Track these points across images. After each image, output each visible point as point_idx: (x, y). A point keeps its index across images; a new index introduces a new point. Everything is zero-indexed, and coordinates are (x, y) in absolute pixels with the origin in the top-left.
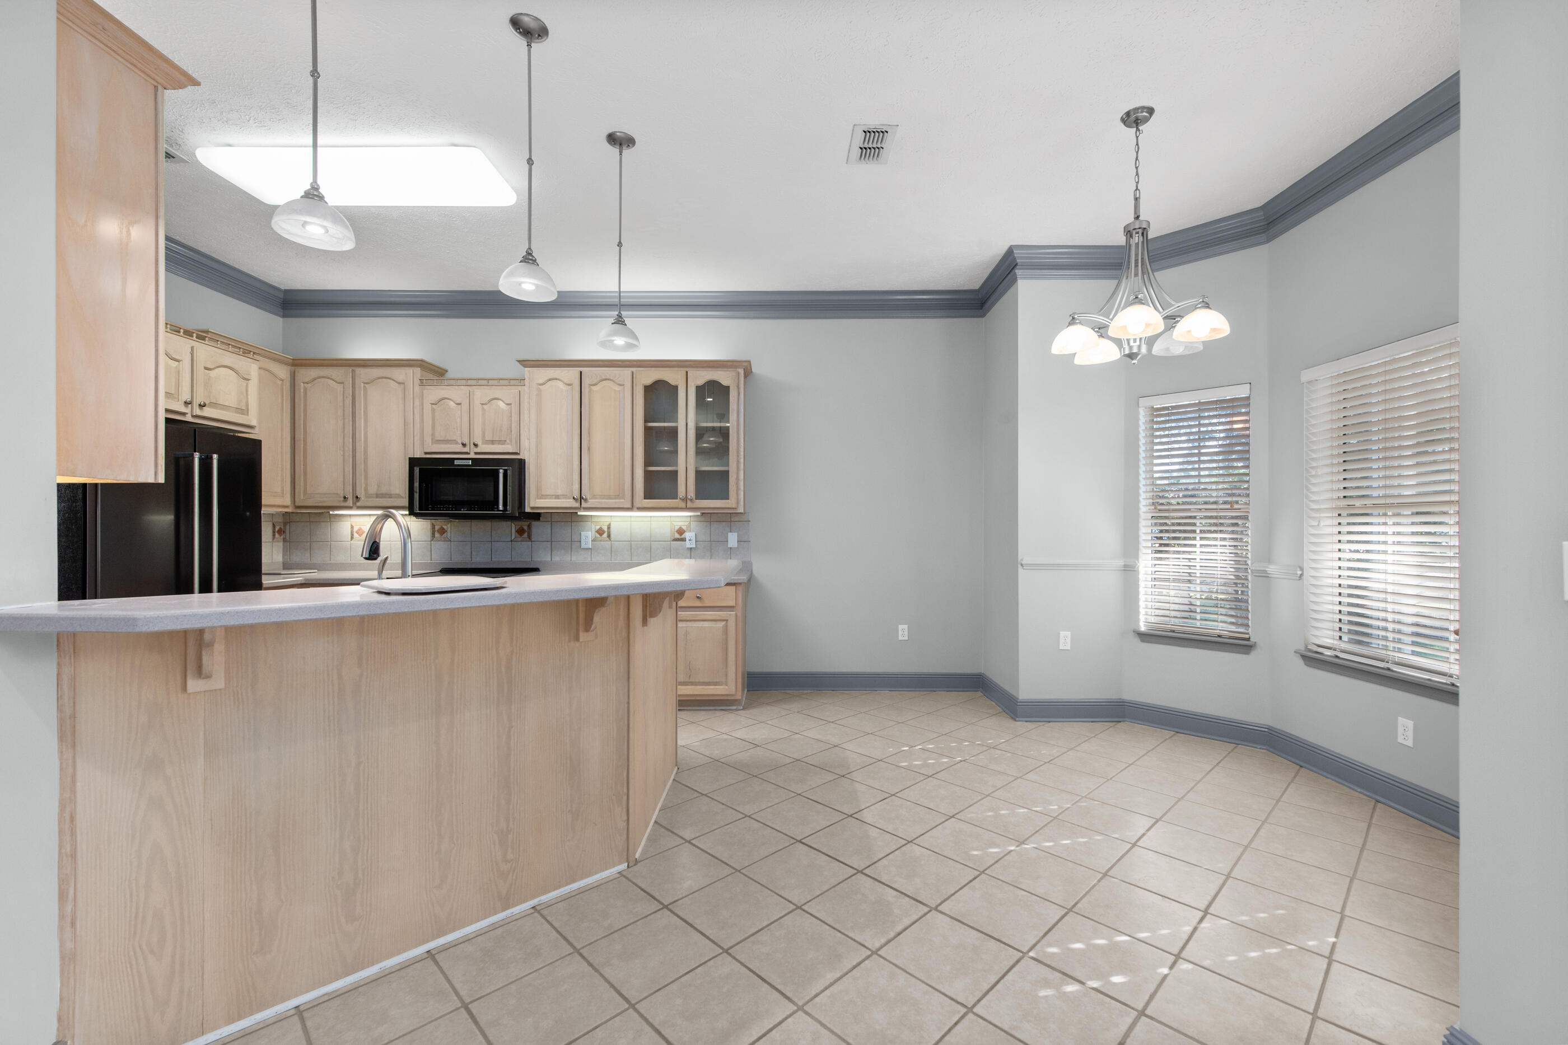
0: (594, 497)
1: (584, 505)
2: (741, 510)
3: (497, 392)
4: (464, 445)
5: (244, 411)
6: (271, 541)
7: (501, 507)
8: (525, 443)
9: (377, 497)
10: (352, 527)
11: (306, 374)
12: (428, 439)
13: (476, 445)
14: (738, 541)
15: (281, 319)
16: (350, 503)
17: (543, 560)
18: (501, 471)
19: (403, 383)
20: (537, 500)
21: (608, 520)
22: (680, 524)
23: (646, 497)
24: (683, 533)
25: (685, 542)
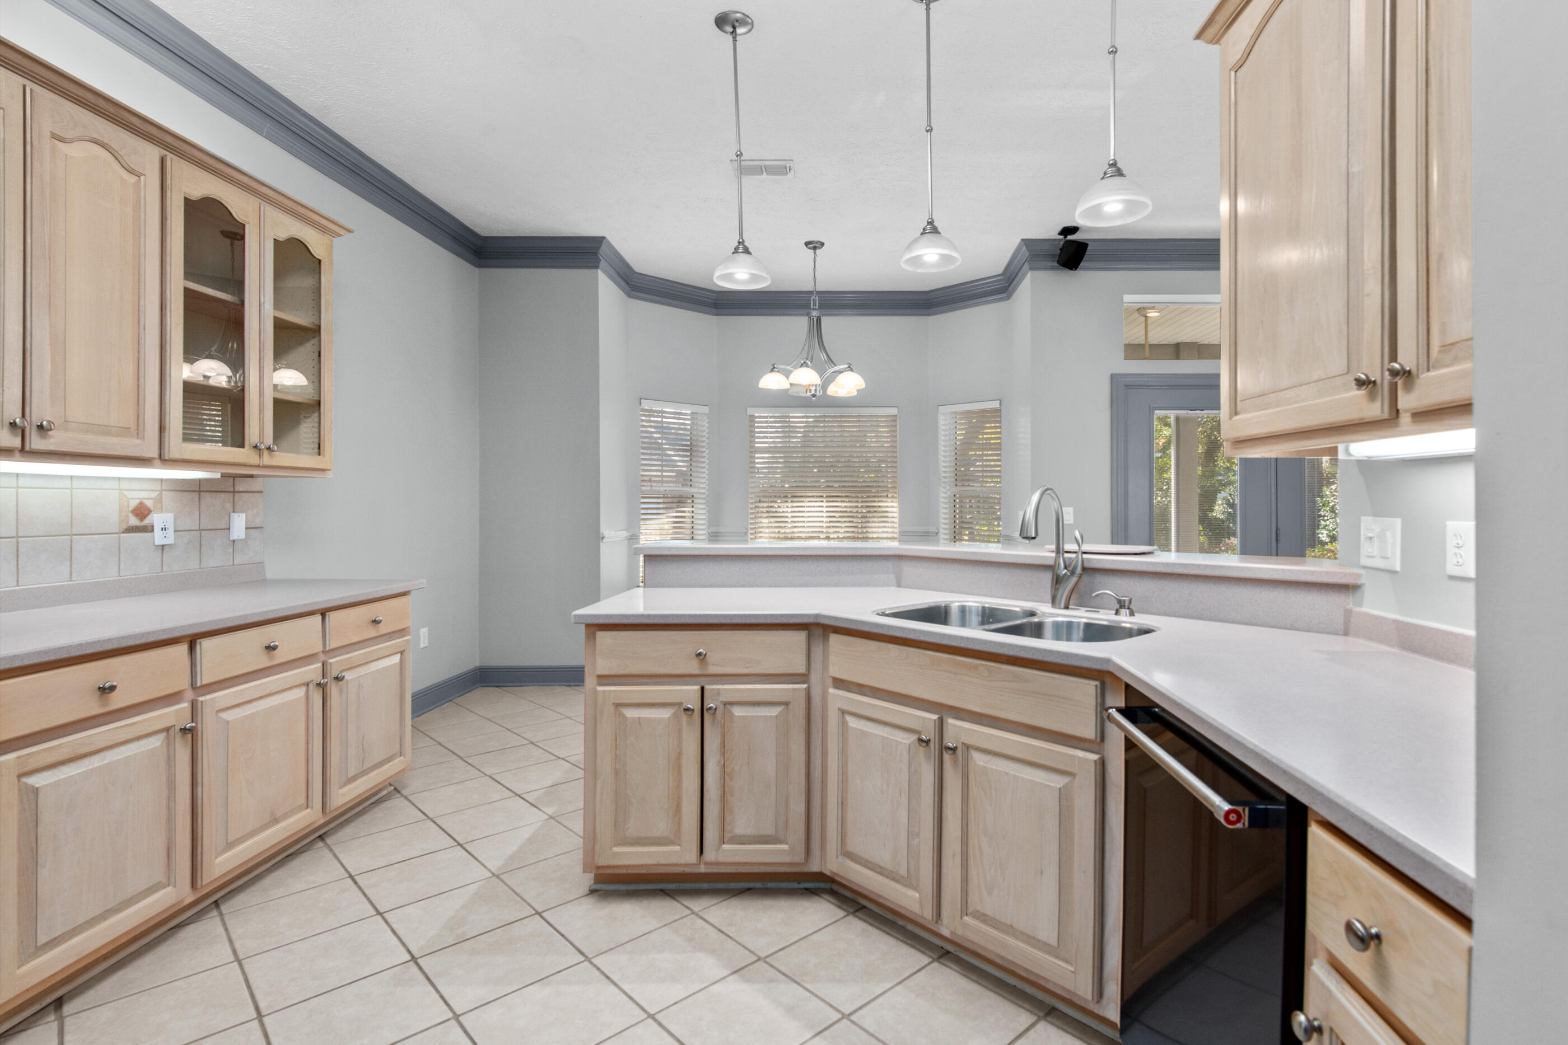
14: (246, 528)
22: (142, 495)
23: (187, 438)
24: (148, 515)
25: (152, 534)
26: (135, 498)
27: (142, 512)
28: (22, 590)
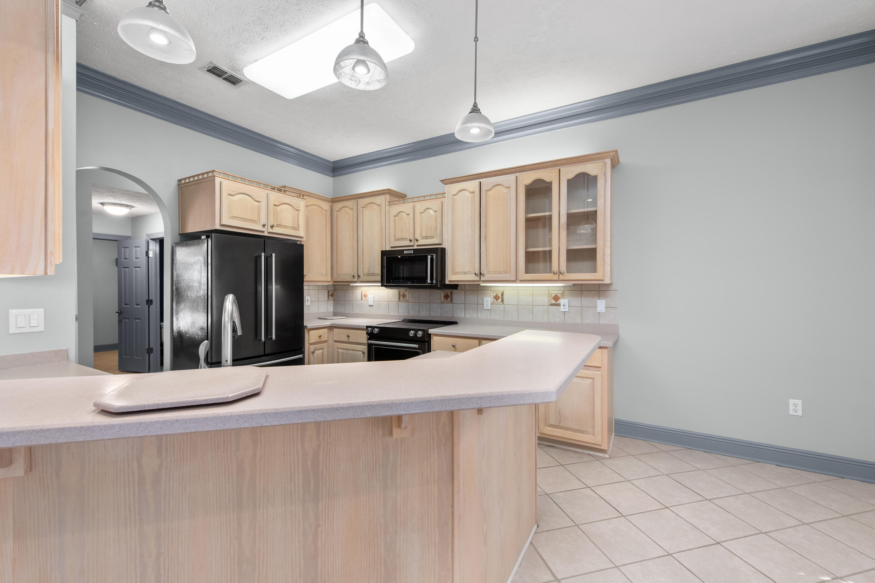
0: (489, 272)
1: (482, 279)
2: (607, 281)
3: (428, 204)
4: (411, 241)
5: (297, 229)
6: (327, 300)
7: (429, 281)
8: (445, 237)
9: (368, 276)
10: (362, 293)
11: (338, 205)
12: (392, 238)
13: (417, 240)
14: (606, 307)
15: (332, 179)
16: (356, 279)
17: (460, 316)
18: (429, 257)
19: (380, 205)
20: (453, 276)
21: (502, 289)
22: (557, 292)
23: (527, 272)
24: (559, 300)
25: (560, 307)
26: (554, 293)
27: (556, 298)
28: (519, 321)
